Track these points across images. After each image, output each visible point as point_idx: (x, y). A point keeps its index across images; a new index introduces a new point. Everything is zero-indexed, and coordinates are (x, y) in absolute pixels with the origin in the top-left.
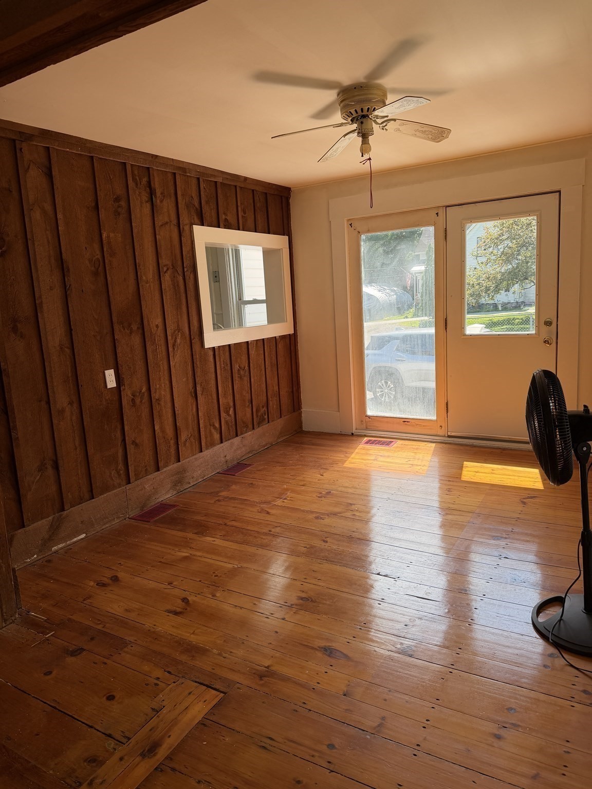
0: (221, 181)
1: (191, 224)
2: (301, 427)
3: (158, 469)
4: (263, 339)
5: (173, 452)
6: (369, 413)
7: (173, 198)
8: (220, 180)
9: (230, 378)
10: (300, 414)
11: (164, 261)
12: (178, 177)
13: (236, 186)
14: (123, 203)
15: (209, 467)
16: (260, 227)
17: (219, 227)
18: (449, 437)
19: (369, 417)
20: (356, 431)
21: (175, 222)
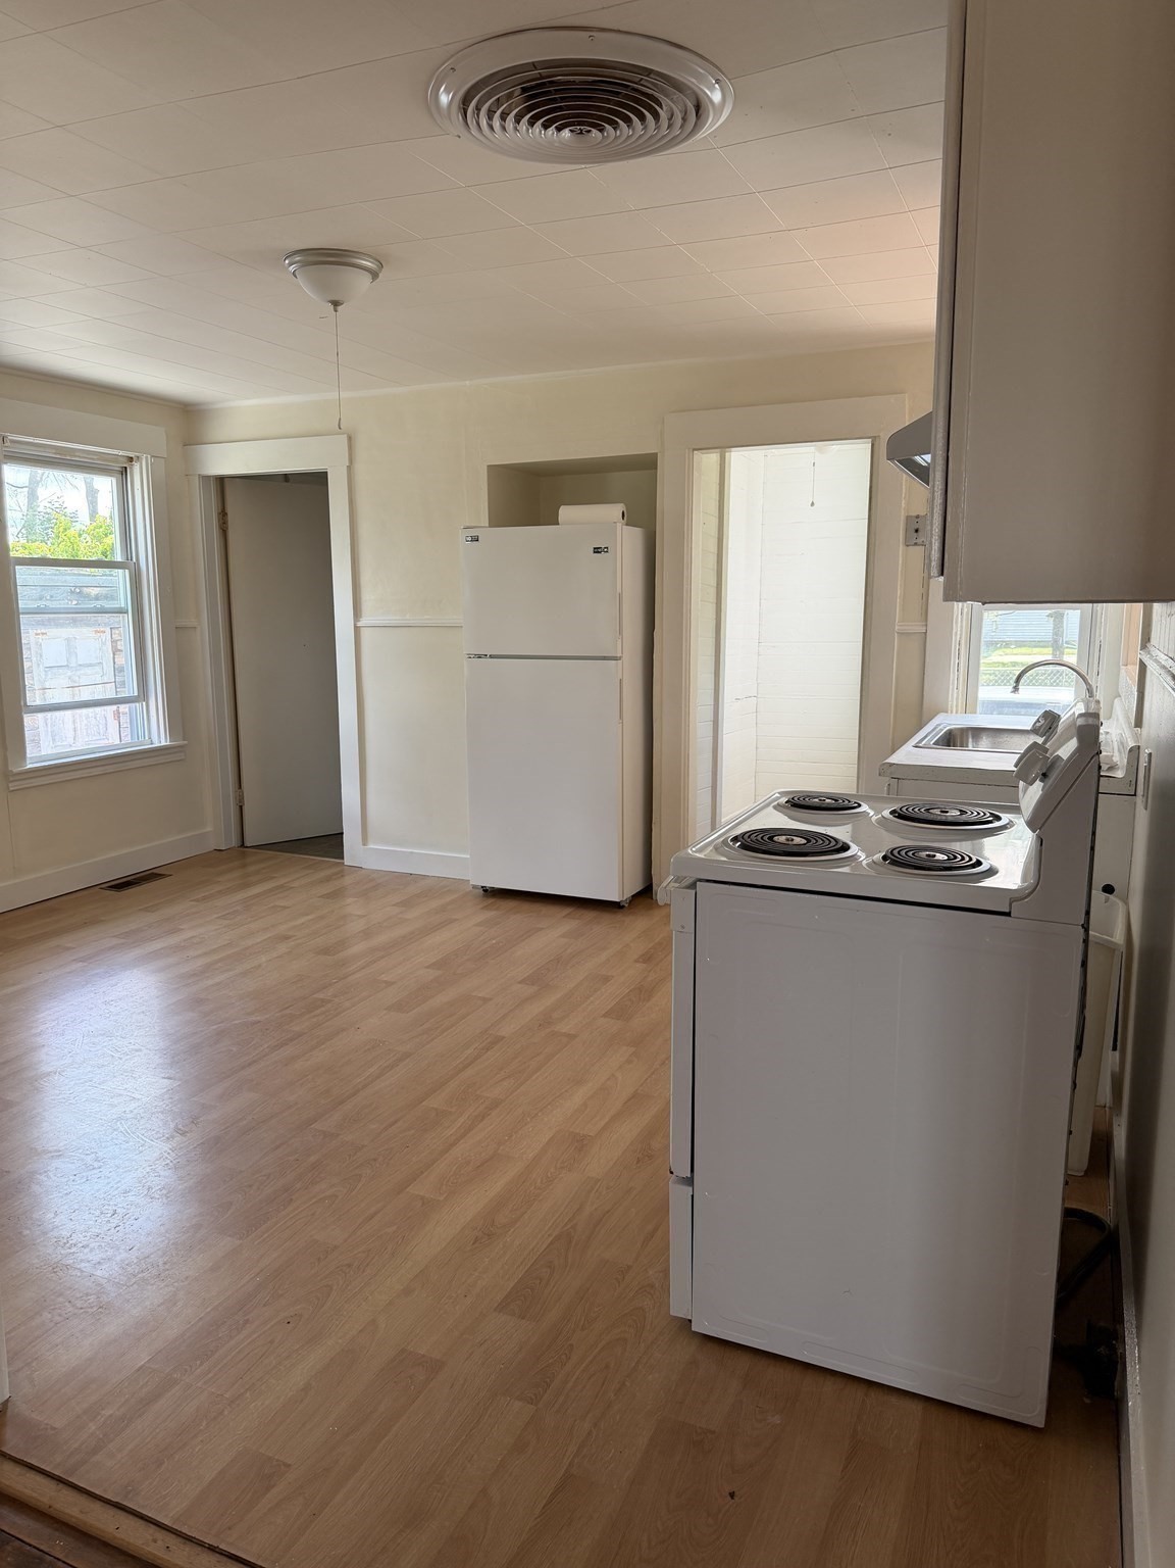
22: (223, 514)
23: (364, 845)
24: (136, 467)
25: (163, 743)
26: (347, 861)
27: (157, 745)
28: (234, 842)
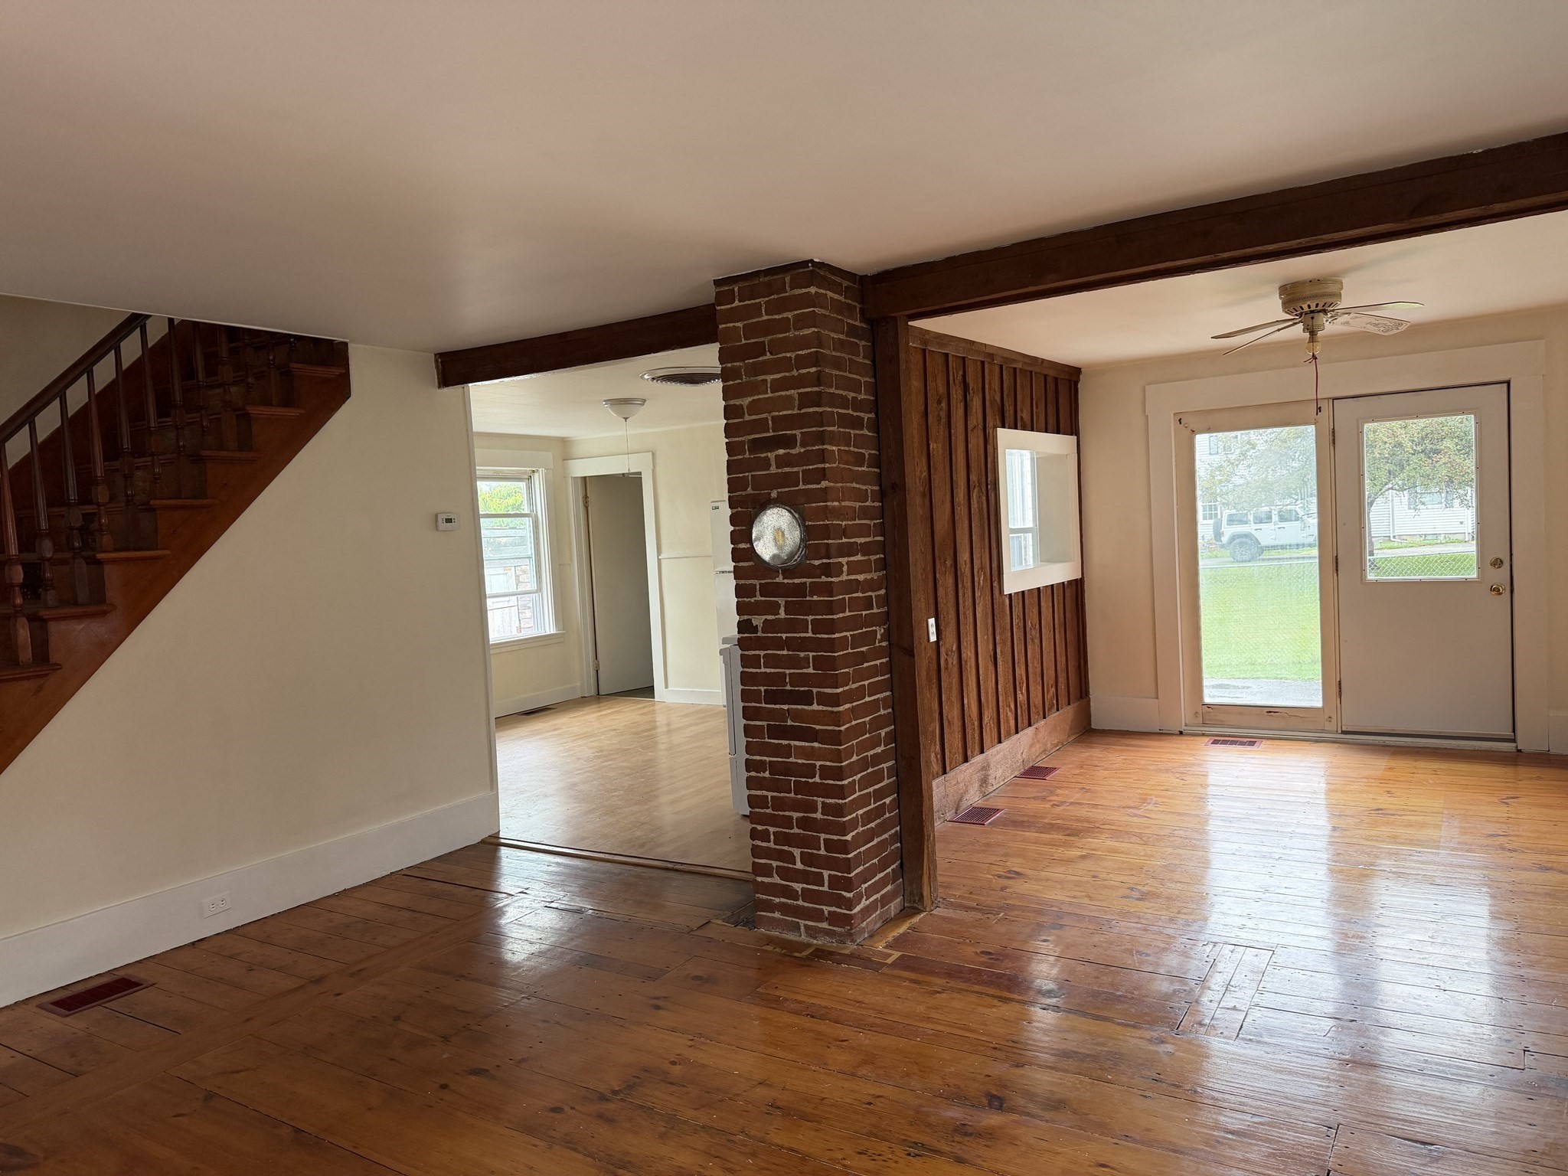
0: (1021, 367)
1: (995, 427)
2: (1090, 724)
3: (966, 760)
4: (1052, 585)
5: (977, 738)
6: (1207, 700)
7: (981, 395)
8: (1019, 366)
9: (1023, 640)
10: (1089, 701)
11: (973, 478)
12: (986, 363)
13: (1031, 372)
14: (944, 405)
15: (1008, 766)
16: (1050, 427)
17: (1016, 428)
18: (1343, 732)
19: (1209, 706)
20: (1186, 728)
21: (981, 426)
22: (586, 497)
23: (666, 688)
24: (536, 475)
25: (552, 632)
26: (657, 698)
27: (548, 633)
28: (593, 692)
